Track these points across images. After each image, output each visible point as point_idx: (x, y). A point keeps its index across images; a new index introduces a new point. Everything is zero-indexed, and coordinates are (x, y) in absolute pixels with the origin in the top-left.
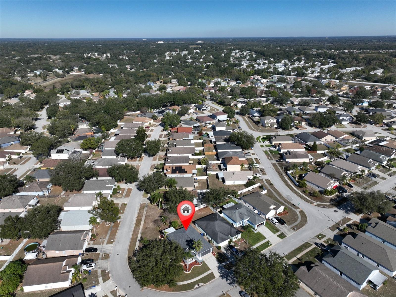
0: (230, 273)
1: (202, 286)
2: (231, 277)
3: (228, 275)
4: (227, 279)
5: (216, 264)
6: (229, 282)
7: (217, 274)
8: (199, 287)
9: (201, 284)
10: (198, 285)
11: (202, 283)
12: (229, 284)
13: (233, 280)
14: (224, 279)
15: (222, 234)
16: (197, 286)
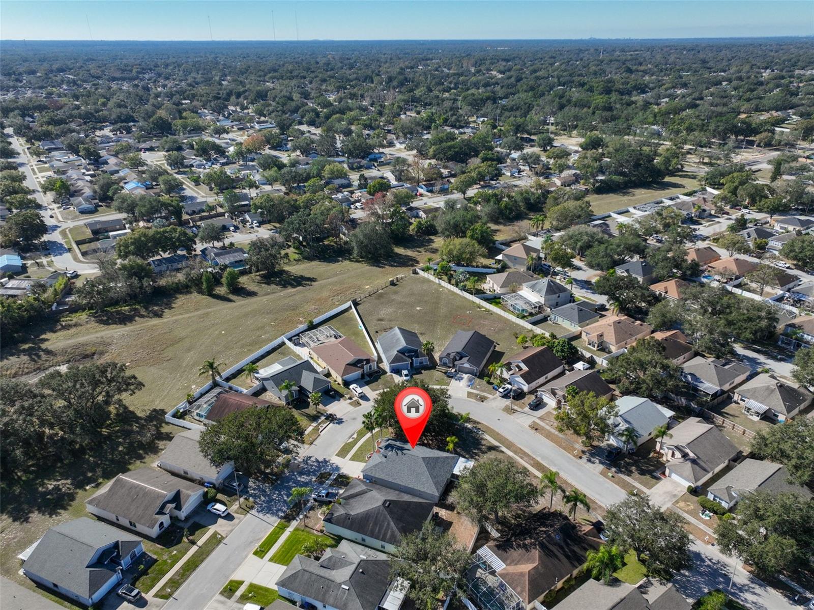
0: (318, 471)
2: (312, 466)
3: (319, 467)
4: (317, 461)
5: (345, 471)
6: (313, 459)
7: (336, 460)
9: (351, 440)
12: (310, 457)
13: (307, 463)
14: (321, 459)
16: (355, 436)
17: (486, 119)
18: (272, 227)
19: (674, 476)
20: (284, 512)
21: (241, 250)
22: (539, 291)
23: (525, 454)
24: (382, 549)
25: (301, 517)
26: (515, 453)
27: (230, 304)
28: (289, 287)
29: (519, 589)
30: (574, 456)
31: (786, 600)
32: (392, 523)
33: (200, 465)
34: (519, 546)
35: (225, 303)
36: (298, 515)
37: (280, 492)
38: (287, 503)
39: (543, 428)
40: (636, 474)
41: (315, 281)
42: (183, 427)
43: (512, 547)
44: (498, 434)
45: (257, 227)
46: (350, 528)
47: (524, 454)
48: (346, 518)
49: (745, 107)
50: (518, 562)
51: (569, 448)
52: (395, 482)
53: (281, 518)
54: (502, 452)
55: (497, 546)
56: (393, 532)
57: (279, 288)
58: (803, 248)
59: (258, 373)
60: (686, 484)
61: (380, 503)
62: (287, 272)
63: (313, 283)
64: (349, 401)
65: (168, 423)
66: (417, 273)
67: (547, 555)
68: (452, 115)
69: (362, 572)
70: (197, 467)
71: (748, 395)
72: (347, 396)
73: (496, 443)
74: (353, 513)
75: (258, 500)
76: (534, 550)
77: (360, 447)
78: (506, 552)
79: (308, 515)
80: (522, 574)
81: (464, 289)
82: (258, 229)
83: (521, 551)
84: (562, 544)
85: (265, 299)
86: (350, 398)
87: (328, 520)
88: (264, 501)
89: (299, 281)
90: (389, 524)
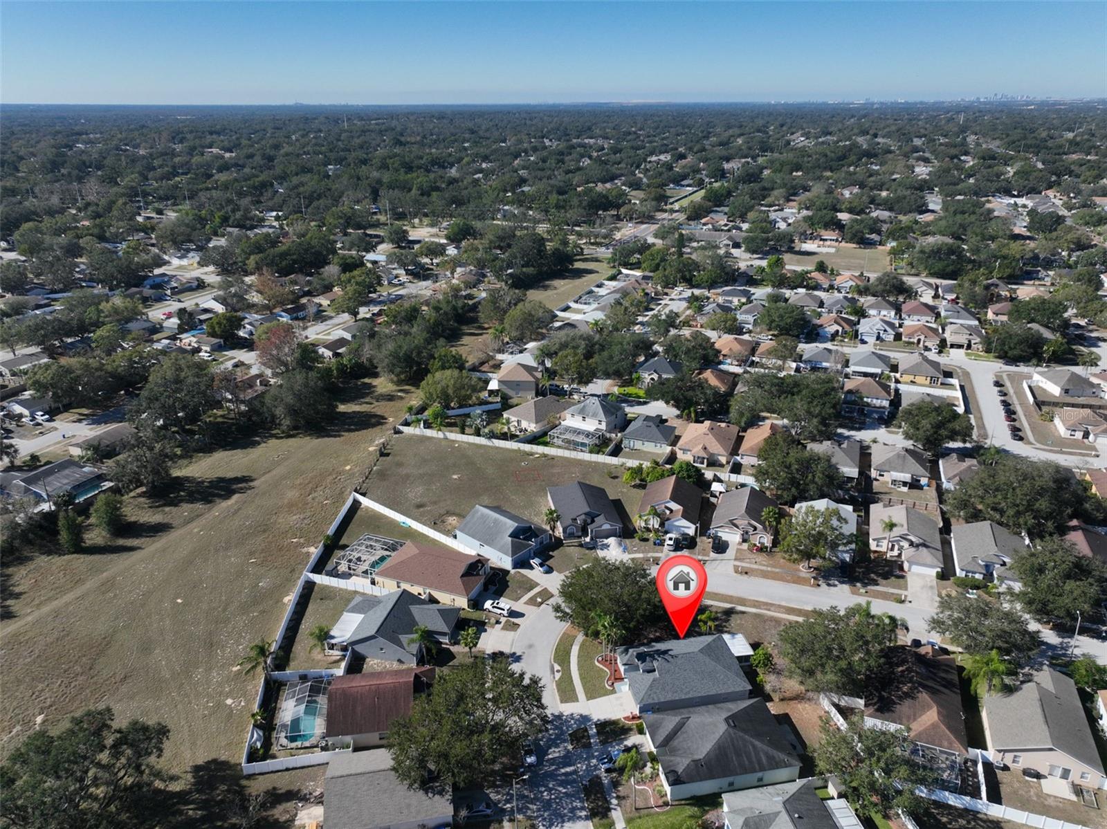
17: (280, 214)
18: (77, 416)
19: (915, 569)
20: (583, 808)
21: (70, 463)
22: (594, 415)
23: (766, 604)
24: (761, 783)
25: (614, 801)
26: (754, 606)
27: (136, 556)
28: (218, 500)
29: (946, 744)
30: (812, 586)
31: (1095, 641)
32: (757, 743)
33: (409, 806)
34: (900, 698)
35: (125, 555)
36: (609, 803)
37: (546, 786)
38: (573, 796)
39: (753, 570)
40: (880, 580)
41: (252, 480)
42: (287, 769)
43: (895, 703)
44: (716, 594)
45: (48, 421)
46: (711, 777)
47: (768, 606)
48: (696, 765)
49: (576, 179)
50: (915, 715)
51: (799, 581)
52: (690, 696)
53: (587, 818)
54: (743, 613)
55: (877, 710)
56: (766, 754)
57: (199, 506)
58: (781, 317)
59: (333, 637)
60: (933, 572)
61: (723, 727)
62: (187, 479)
63: (252, 484)
64: (498, 627)
65: (250, 777)
66: (402, 432)
67: (933, 693)
68: (233, 211)
69: (799, 817)
70: (406, 811)
71: (887, 468)
72: (493, 620)
73: (728, 606)
74: (701, 754)
75: (529, 813)
76: (920, 695)
77: (582, 678)
78: (893, 711)
79: (621, 794)
80: (934, 726)
81: (492, 436)
82: (52, 424)
83: (908, 702)
84: (931, 675)
85: (195, 527)
86: (498, 622)
87: (675, 780)
88: (539, 810)
89: (224, 488)
90: (754, 746)
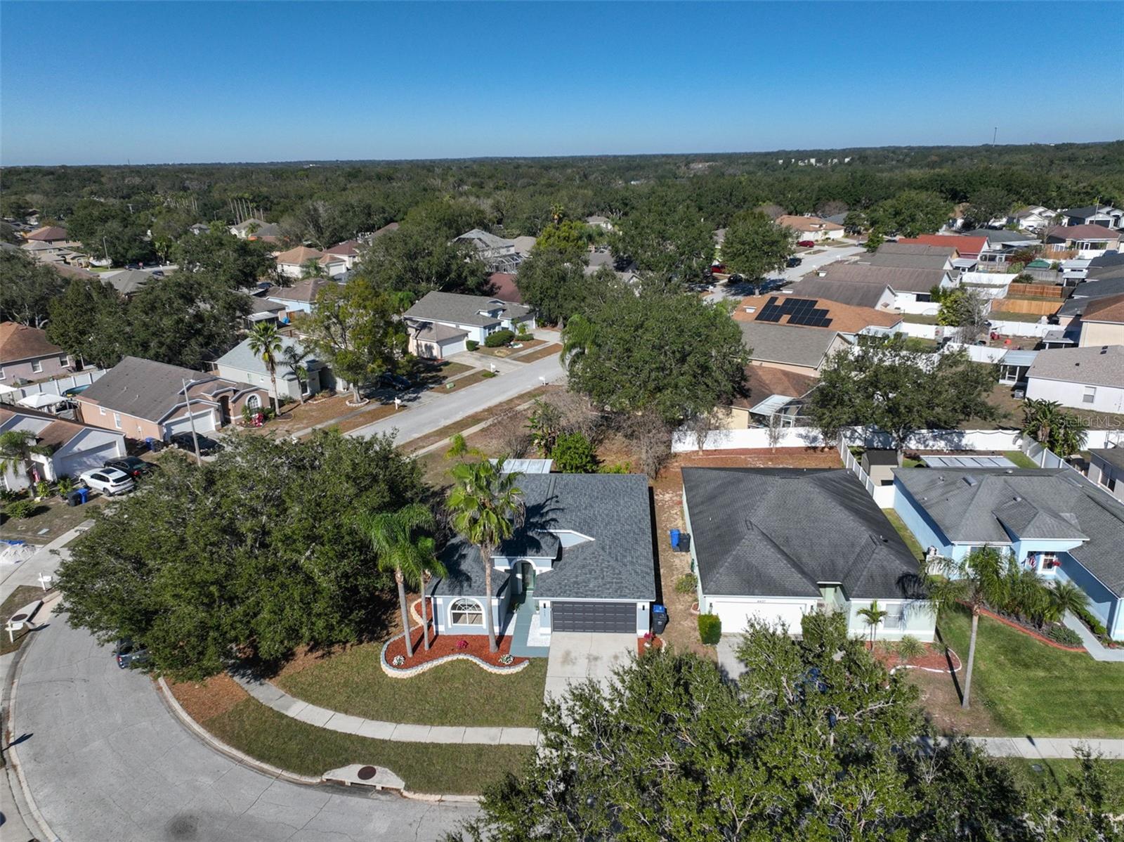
1: (385, 791)
8: (356, 789)
9: (385, 778)
10: (367, 773)
11: (398, 770)
15: (770, 552)
